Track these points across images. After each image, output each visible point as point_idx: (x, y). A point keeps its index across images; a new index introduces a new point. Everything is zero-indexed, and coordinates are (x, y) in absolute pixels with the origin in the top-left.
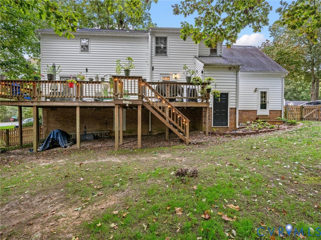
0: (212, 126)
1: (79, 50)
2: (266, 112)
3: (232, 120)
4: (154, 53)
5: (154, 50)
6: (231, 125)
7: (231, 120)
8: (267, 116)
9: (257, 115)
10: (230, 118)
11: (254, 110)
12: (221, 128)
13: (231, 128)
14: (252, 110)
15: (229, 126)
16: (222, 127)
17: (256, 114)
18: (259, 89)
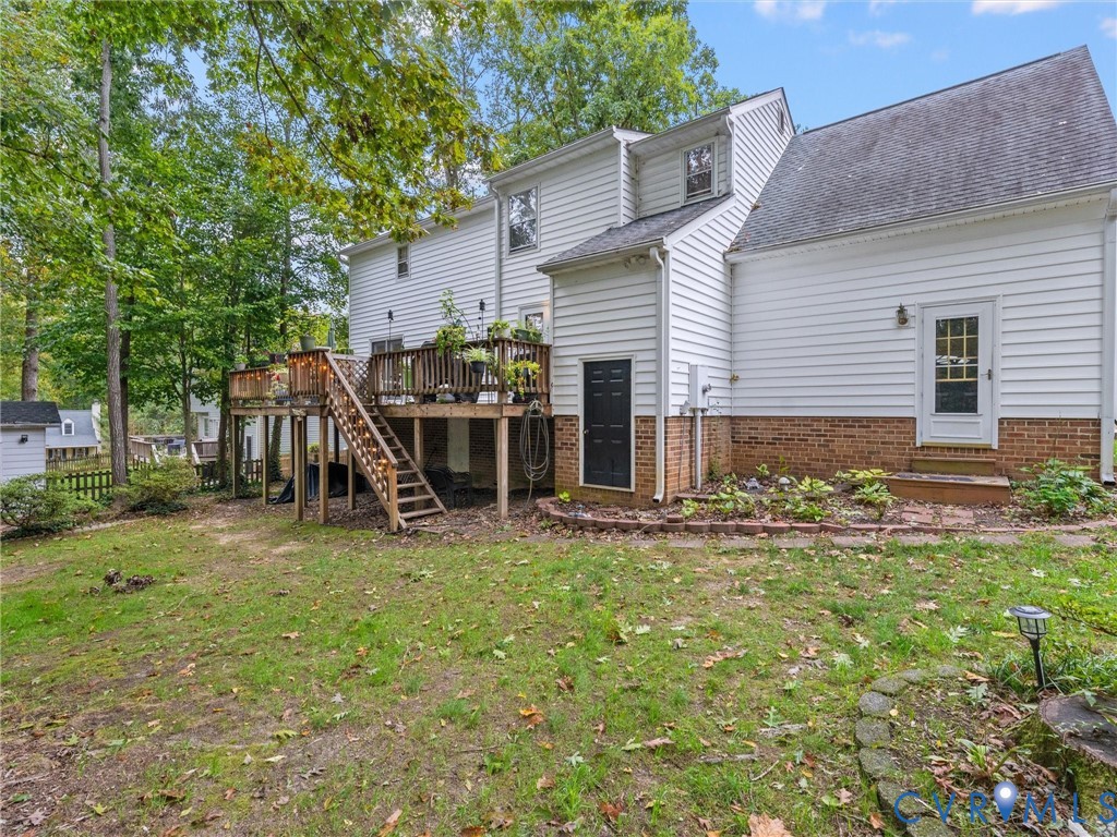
0: (581, 483)
1: (394, 276)
2: (977, 430)
3: (647, 465)
4: (506, 248)
5: (506, 241)
6: (642, 486)
7: (642, 464)
8: (987, 449)
9: (918, 444)
10: (637, 458)
11: (902, 420)
12: (611, 495)
13: (642, 497)
14: (887, 420)
15: (633, 489)
16: (614, 491)
17: (914, 438)
18: (924, 307)
